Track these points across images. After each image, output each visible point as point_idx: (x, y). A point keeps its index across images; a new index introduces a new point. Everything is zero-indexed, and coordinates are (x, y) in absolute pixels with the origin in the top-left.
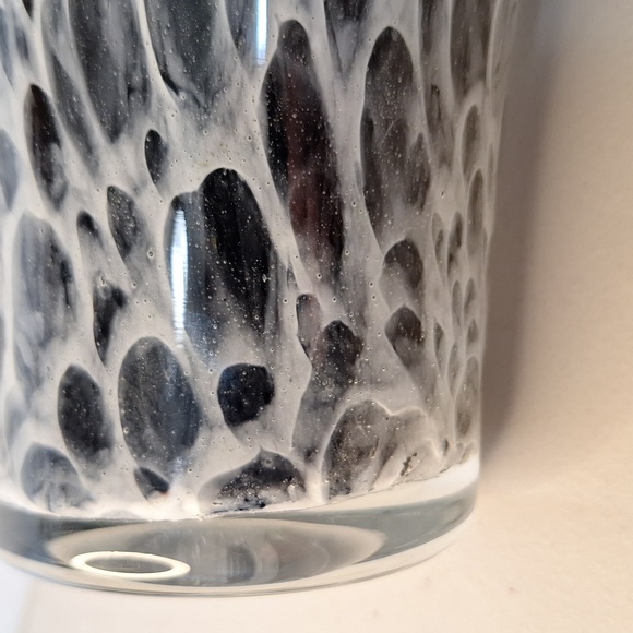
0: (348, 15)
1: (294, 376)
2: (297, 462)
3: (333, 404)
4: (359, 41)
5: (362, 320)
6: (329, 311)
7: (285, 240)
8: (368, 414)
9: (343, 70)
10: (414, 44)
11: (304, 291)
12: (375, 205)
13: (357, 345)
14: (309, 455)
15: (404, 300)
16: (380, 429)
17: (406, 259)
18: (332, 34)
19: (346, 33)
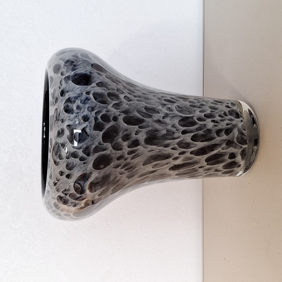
0: (189, 146)
1: (232, 150)
2: (242, 149)
3: (236, 144)
4: (193, 144)
5: (226, 140)
6: (224, 145)
7: (215, 152)
8: (237, 138)
9: (196, 146)
10: (192, 134)
11: (221, 149)
12: (212, 139)
13: (229, 141)
14: (241, 147)
15: (223, 133)
16: (240, 135)
17: (219, 132)
18: (192, 148)
19: (192, 146)
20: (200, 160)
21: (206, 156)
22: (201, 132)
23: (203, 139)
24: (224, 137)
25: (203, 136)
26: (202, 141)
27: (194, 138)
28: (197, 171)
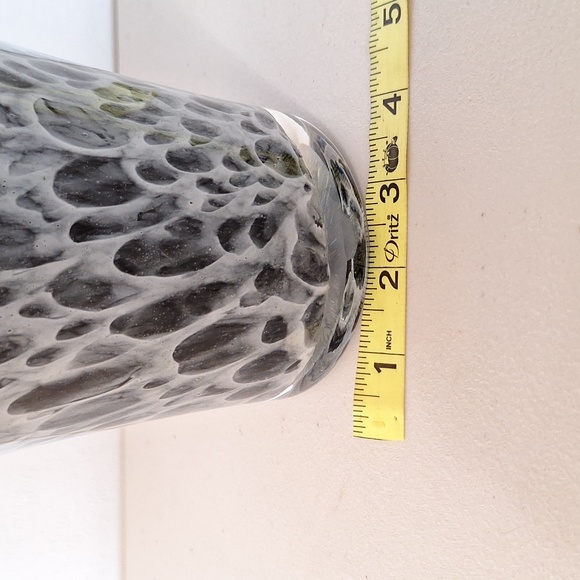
0: (109, 293)
3: (290, 280)
4: (123, 283)
5: (256, 266)
6: (249, 288)
7: (214, 317)
8: (297, 257)
9: (137, 292)
12: (202, 261)
14: (309, 294)
18: (119, 302)
19: (118, 293)
20: (152, 353)
21: (179, 336)
22: (158, 232)
23: (169, 261)
24: (250, 251)
25: (167, 246)
26: (165, 271)
27: (130, 260)
28: (138, 400)
